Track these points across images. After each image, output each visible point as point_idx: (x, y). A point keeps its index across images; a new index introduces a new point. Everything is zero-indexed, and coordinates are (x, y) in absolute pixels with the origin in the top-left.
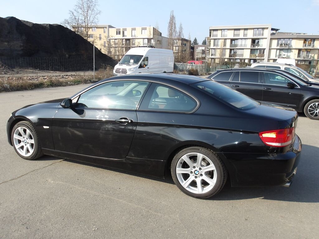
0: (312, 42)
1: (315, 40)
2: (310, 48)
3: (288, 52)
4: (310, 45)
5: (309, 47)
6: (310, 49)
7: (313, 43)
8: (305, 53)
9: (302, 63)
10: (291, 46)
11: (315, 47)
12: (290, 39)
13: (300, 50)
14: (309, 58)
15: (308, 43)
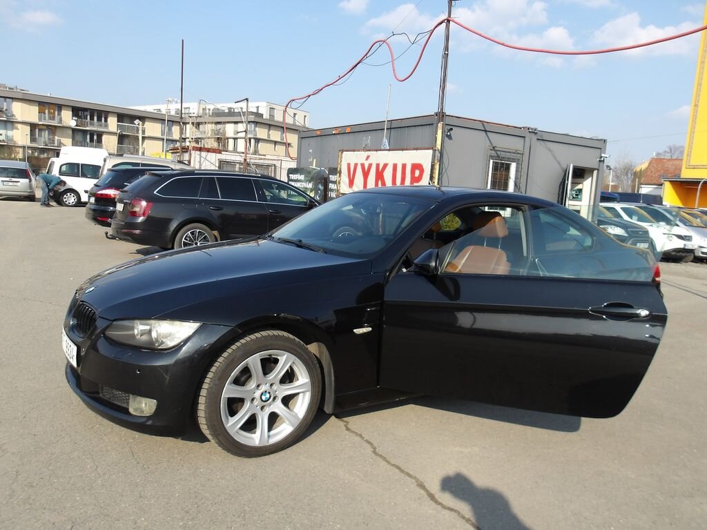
0: (56, 113)
1: (63, 108)
2: (54, 123)
3: (6, 129)
4: (53, 118)
5: (52, 121)
6: (56, 127)
7: (59, 114)
8: (46, 134)
9: (42, 156)
10: (13, 115)
11: (64, 124)
12: (7, 99)
13: (33, 126)
14: (56, 144)
15: (49, 113)
